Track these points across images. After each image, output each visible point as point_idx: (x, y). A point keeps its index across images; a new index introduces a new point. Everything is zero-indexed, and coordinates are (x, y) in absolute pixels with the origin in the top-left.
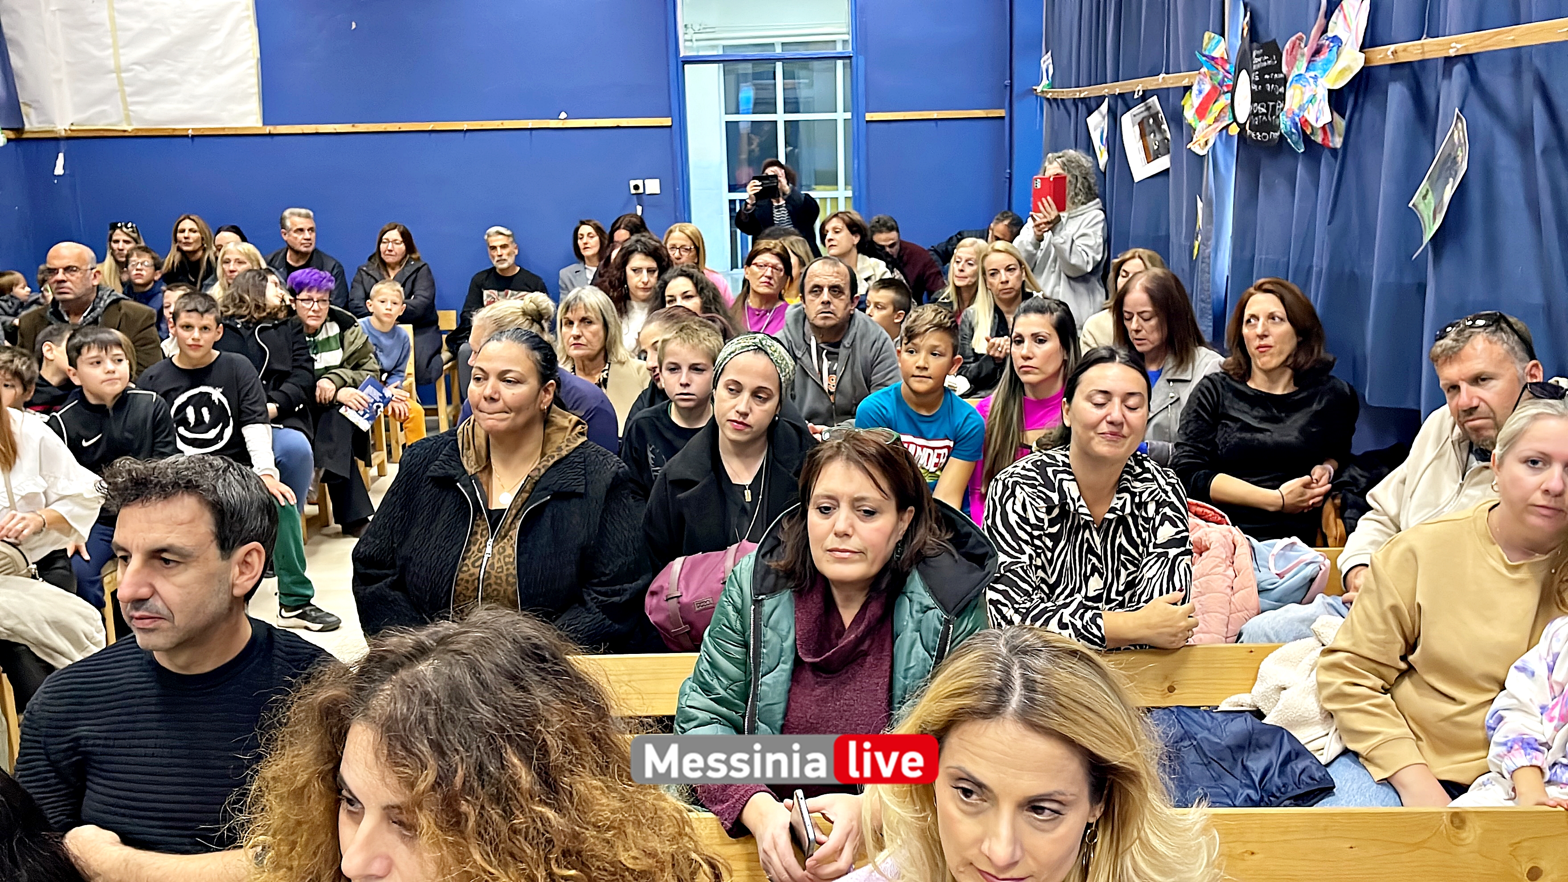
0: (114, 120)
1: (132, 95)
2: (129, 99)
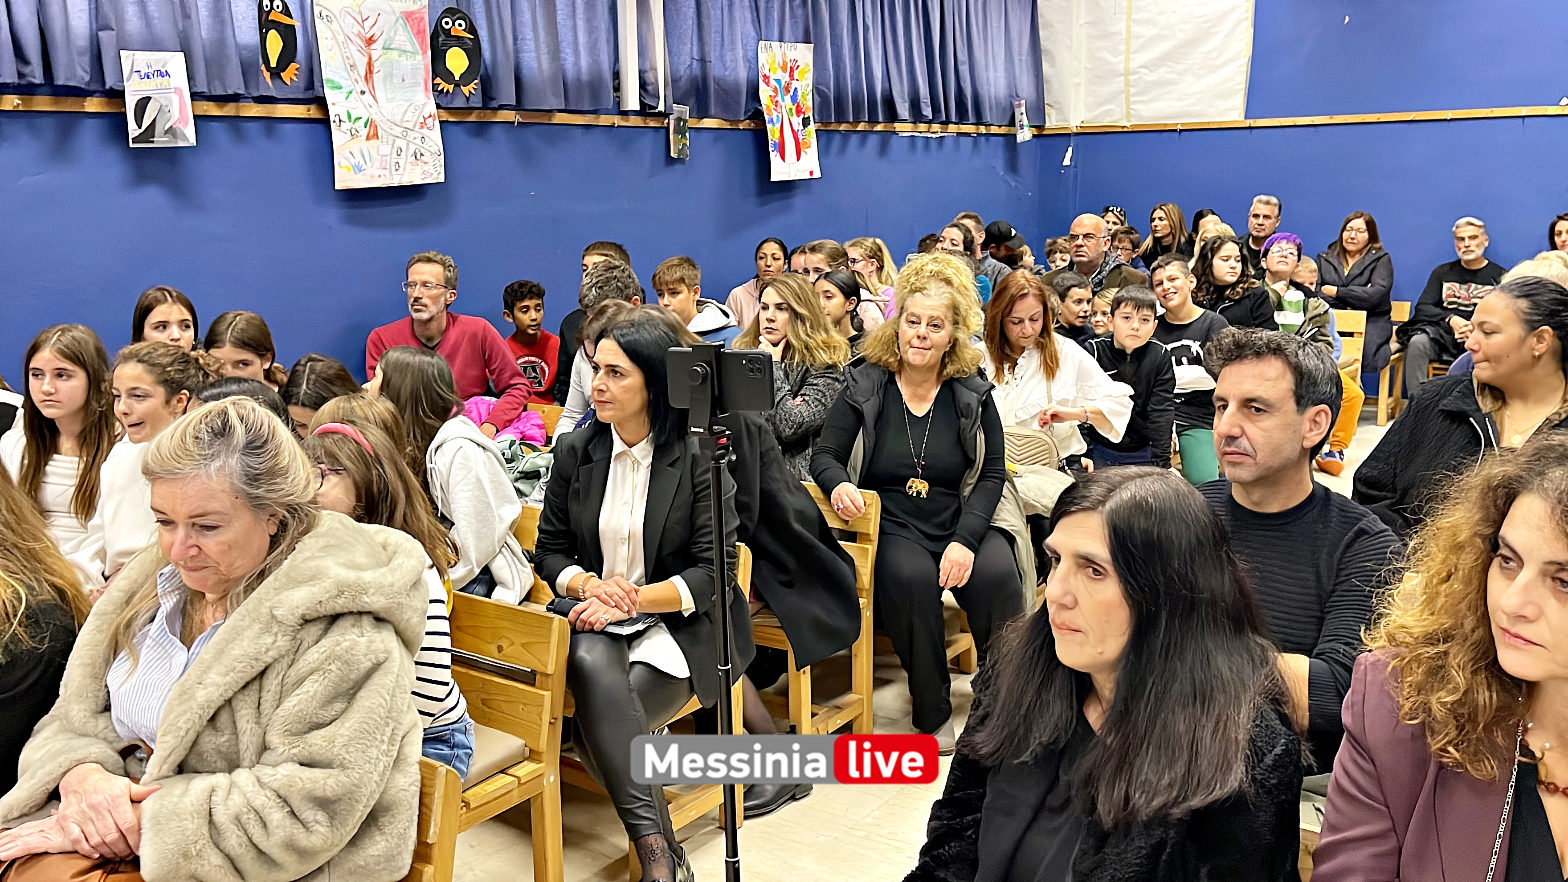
0: (1116, 118)
1: (1134, 95)
2: (1132, 99)
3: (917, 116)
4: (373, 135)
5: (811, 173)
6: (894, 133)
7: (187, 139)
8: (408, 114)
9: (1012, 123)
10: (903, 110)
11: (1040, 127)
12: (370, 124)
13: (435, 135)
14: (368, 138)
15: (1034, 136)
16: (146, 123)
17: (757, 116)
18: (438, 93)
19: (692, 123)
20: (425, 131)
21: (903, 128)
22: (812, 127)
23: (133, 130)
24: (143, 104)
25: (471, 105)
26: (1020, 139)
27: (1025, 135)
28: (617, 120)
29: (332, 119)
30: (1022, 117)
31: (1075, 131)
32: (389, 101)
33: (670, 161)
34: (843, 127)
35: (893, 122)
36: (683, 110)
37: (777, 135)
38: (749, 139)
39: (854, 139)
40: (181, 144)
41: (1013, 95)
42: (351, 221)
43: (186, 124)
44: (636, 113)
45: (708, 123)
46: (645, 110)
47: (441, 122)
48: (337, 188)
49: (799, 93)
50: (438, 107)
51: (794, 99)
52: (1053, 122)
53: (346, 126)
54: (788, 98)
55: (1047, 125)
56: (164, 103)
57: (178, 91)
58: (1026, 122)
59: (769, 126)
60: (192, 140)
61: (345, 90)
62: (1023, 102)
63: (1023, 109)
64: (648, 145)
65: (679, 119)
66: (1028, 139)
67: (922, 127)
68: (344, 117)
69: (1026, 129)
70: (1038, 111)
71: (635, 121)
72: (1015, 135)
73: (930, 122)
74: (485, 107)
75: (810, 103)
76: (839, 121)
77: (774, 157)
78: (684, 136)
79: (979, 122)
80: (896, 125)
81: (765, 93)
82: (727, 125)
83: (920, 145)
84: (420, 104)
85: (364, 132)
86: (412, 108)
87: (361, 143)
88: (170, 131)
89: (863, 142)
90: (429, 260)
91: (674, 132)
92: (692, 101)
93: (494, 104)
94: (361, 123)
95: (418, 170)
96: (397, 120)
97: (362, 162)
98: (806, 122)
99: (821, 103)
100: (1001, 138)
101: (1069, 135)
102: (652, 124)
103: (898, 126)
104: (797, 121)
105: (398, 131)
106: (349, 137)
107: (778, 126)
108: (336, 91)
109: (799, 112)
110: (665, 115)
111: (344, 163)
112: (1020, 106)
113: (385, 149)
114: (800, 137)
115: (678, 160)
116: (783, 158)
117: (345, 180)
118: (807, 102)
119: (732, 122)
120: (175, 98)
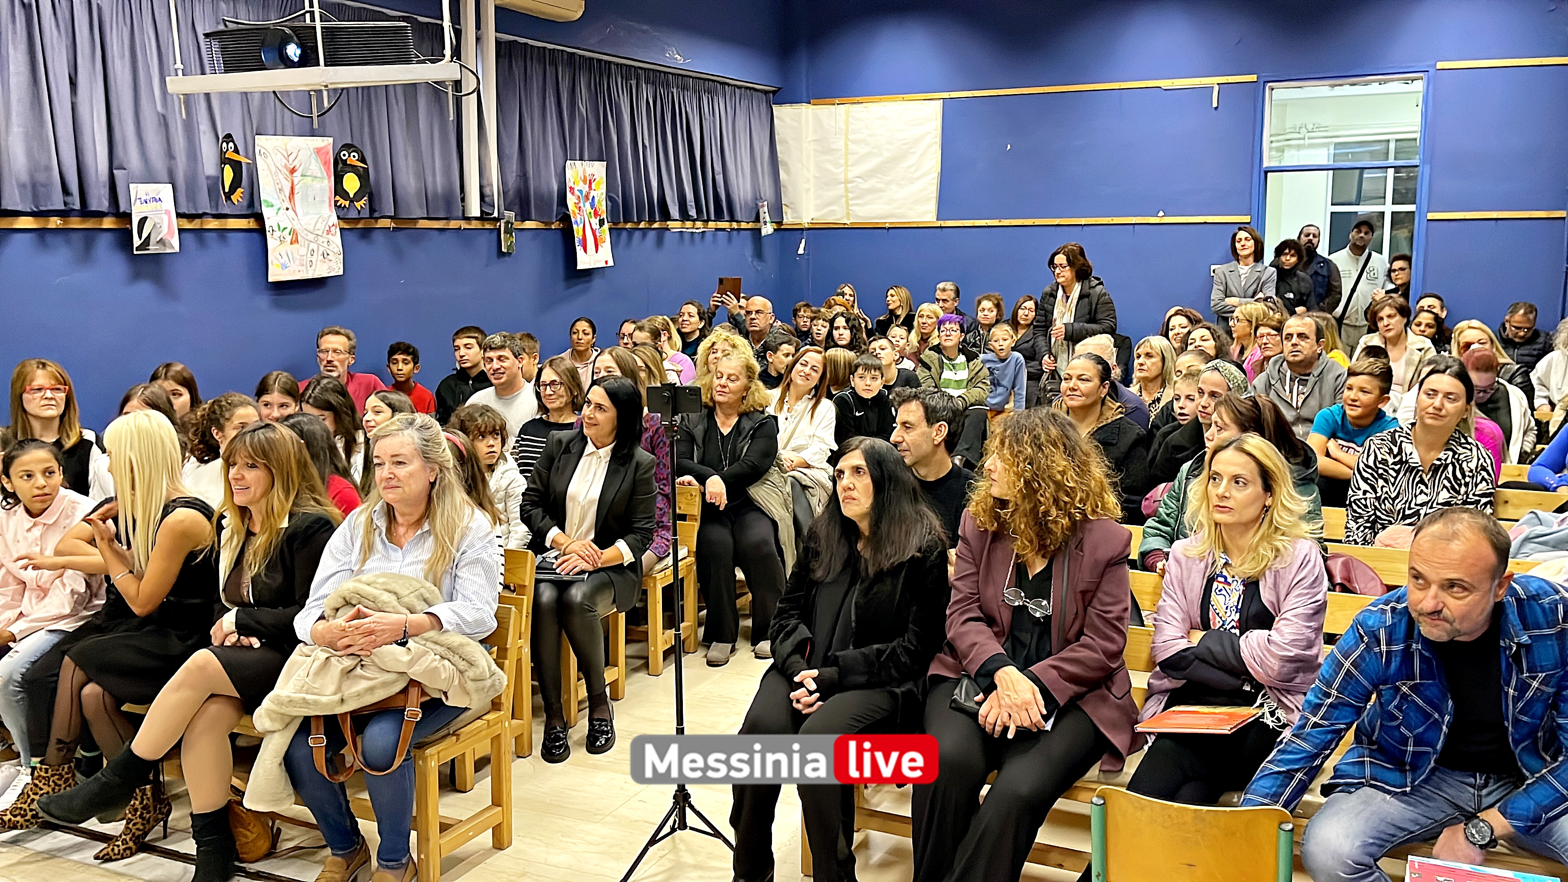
0: (838, 216)
1: (852, 199)
2: (850, 202)
3: (685, 216)
4: (296, 241)
5: (606, 262)
6: (668, 229)
7: (173, 247)
8: (319, 225)
9: (757, 219)
10: (674, 212)
11: (780, 223)
12: (293, 232)
13: (337, 239)
14: (291, 243)
15: (775, 230)
16: (144, 236)
17: (566, 219)
18: (338, 207)
19: (518, 225)
20: (330, 236)
21: (675, 226)
22: (606, 226)
23: (137, 242)
24: (143, 221)
25: (361, 216)
26: (764, 232)
27: (768, 229)
28: (464, 225)
29: (267, 229)
30: (765, 215)
31: (807, 226)
32: (305, 214)
33: (501, 254)
34: (629, 226)
35: (666, 221)
36: (510, 215)
37: (581, 233)
38: (559, 237)
39: (637, 234)
40: (168, 251)
41: (757, 198)
42: (277, 305)
43: (172, 237)
44: (476, 218)
45: (529, 224)
46: (484, 217)
47: (341, 229)
48: (270, 280)
49: (596, 200)
50: (339, 218)
51: (592, 205)
52: (789, 219)
53: (277, 234)
54: (588, 204)
55: (785, 221)
56: (157, 220)
57: (167, 212)
58: (768, 219)
59: (575, 226)
60: (177, 249)
61: (276, 208)
62: (766, 203)
63: (766, 209)
64: (484, 243)
65: (507, 223)
66: (770, 232)
67: (689, 224)
68: (276, 228)
69: (769, 225)
70: (777, 210)
71: (475, 224)
72: (760, 230)
73: (694, 221)
74: (371, 217)
75: (604, 208)
76: (626, 222)
77: (579, 250)
78: (511, 235)
79: (732, 219)
80: (668, 223)
81: (571, 200)
82: (541, 226)
83: (687, 237)
84: (326, 216)
85: (289, 238)
86: (320, 220)
87: (287, 246)
88: (161, 242)
89: (644, 236)
90: (338, 333)
91: (505, 232)
92: (517, 207)
93: (376, 215)
94: (287, 231)
95: (326, 266)
96: (311, 228)
97: (287, 261)
98: (601, 223)
99: (612, 207)
100: (749, 232)
101: (802, 229)
102: (488, 226)
103: (670, 224)
104: (595, 222)
105: (311, 237)
106: (278, 242)
107: (581, 226)
108: (270, 208)
109: (596, 214)
110: (498, 220)
111: (275, 262)
112: (763, 206)
113: (303, 251)
114: (598, 235)
115: (509, 254)
116: (585, 251)
117: (276, 274)
118: (602, 206)
119: (546, 223)
120: (165, 218)
